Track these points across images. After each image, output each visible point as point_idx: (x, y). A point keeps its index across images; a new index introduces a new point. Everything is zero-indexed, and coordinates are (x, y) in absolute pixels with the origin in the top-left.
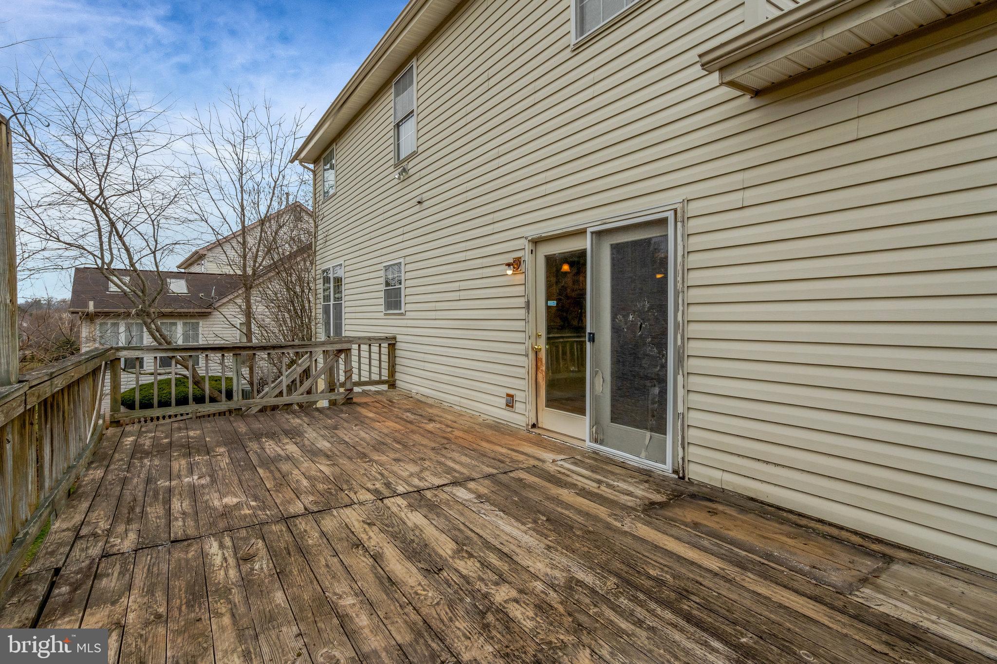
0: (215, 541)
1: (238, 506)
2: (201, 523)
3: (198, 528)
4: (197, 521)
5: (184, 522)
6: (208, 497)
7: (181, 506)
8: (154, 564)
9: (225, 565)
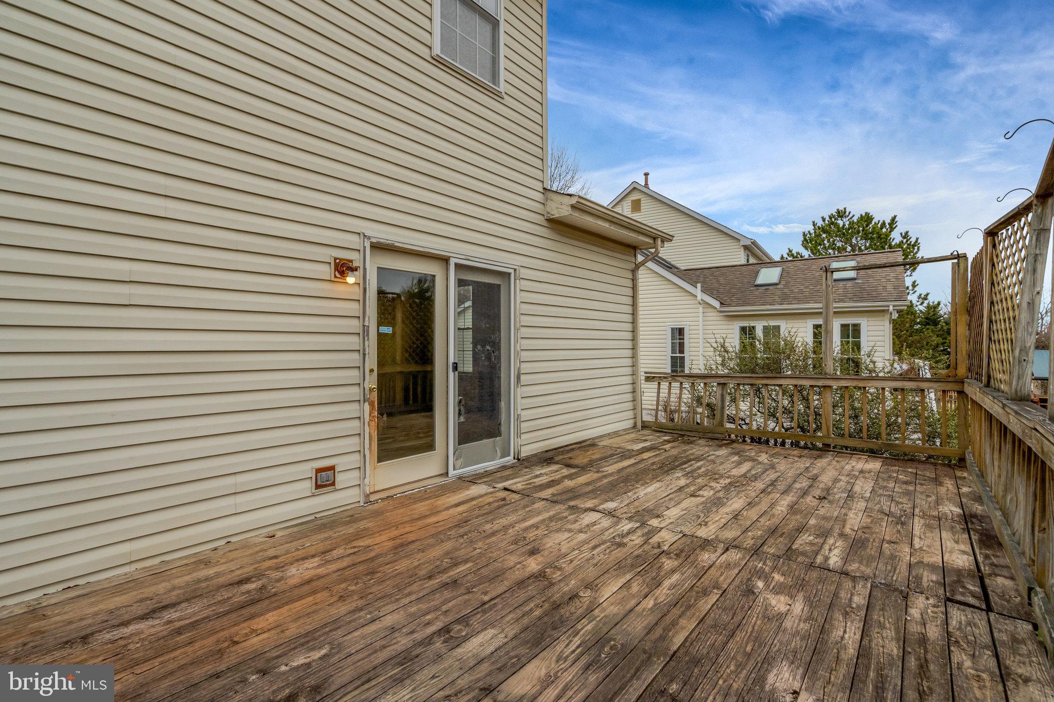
0: (829, 564)
1: (779, 590)
2: (833, 588)
3: (839, 585)
4: (836, 595)
5: (850, 600)
6: (802, 625)
7: (845, 632)
8: (890, 572)
9: (833, 547)
